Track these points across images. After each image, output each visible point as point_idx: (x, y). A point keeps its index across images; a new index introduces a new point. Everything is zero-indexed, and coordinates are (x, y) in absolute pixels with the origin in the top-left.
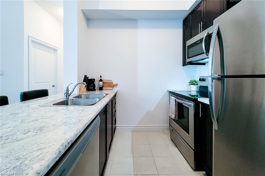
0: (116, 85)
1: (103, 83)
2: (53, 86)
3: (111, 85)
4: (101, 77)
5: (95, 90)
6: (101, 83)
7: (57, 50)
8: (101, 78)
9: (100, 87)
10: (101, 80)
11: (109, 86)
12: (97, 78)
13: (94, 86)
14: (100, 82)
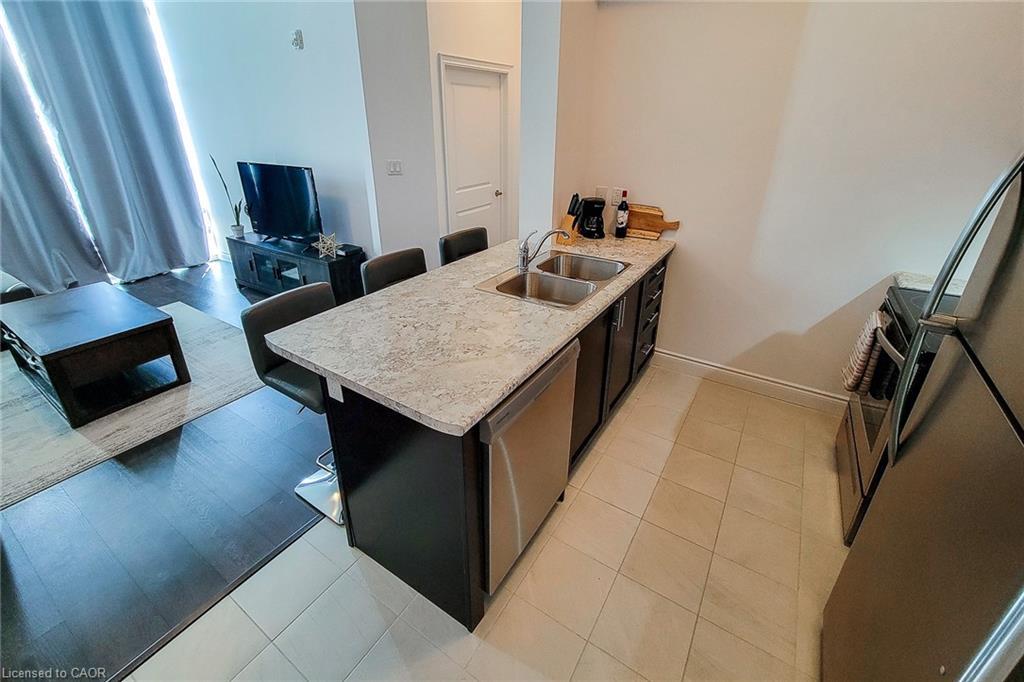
0: (675, 226)
1: (632, 214)
2: (498, 194)
3: (656, 224)
4: (625, 194)
5: (602, 236)
6: (623, 216)
7: (506, 74)
8: (624, 199)
9: (618, 229)
10: (623, 207)
11: (648, 228)
12: (612, 198)
13: (600, 223)
14: (621, 213)
